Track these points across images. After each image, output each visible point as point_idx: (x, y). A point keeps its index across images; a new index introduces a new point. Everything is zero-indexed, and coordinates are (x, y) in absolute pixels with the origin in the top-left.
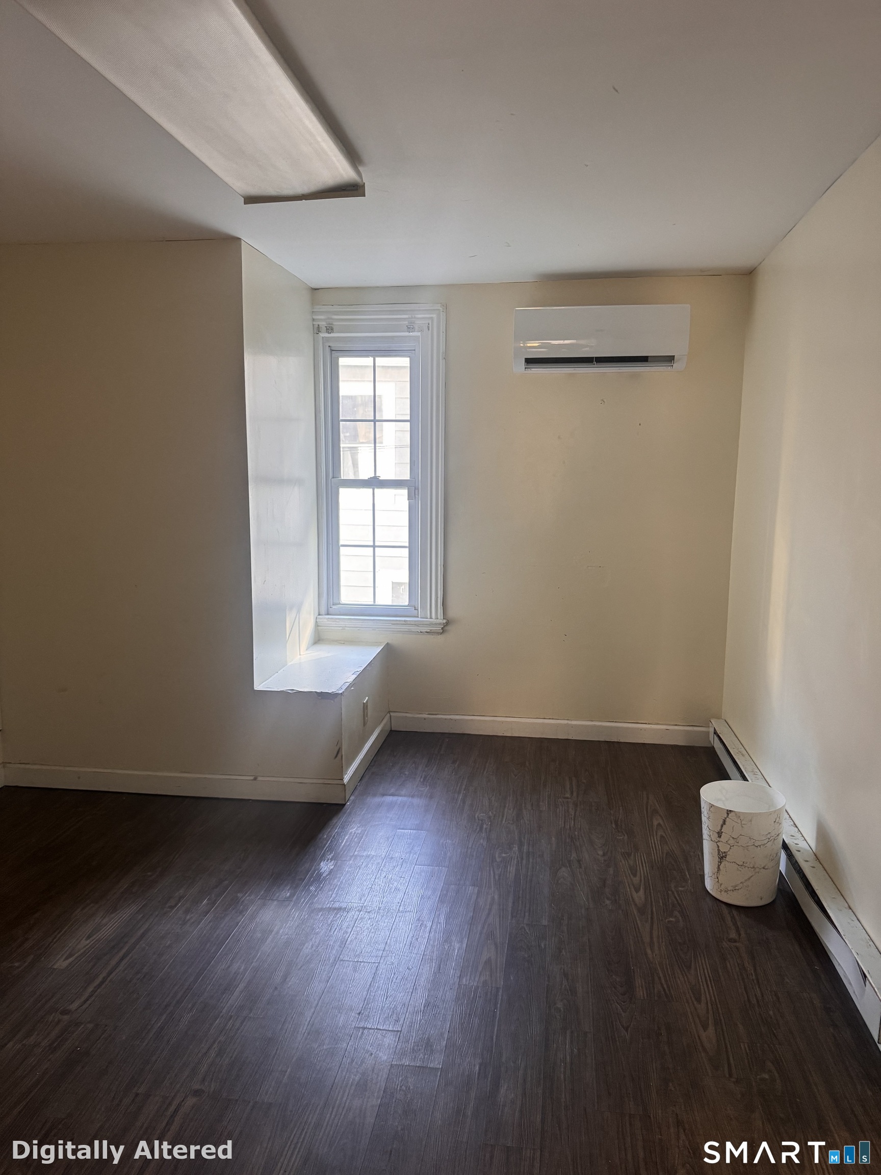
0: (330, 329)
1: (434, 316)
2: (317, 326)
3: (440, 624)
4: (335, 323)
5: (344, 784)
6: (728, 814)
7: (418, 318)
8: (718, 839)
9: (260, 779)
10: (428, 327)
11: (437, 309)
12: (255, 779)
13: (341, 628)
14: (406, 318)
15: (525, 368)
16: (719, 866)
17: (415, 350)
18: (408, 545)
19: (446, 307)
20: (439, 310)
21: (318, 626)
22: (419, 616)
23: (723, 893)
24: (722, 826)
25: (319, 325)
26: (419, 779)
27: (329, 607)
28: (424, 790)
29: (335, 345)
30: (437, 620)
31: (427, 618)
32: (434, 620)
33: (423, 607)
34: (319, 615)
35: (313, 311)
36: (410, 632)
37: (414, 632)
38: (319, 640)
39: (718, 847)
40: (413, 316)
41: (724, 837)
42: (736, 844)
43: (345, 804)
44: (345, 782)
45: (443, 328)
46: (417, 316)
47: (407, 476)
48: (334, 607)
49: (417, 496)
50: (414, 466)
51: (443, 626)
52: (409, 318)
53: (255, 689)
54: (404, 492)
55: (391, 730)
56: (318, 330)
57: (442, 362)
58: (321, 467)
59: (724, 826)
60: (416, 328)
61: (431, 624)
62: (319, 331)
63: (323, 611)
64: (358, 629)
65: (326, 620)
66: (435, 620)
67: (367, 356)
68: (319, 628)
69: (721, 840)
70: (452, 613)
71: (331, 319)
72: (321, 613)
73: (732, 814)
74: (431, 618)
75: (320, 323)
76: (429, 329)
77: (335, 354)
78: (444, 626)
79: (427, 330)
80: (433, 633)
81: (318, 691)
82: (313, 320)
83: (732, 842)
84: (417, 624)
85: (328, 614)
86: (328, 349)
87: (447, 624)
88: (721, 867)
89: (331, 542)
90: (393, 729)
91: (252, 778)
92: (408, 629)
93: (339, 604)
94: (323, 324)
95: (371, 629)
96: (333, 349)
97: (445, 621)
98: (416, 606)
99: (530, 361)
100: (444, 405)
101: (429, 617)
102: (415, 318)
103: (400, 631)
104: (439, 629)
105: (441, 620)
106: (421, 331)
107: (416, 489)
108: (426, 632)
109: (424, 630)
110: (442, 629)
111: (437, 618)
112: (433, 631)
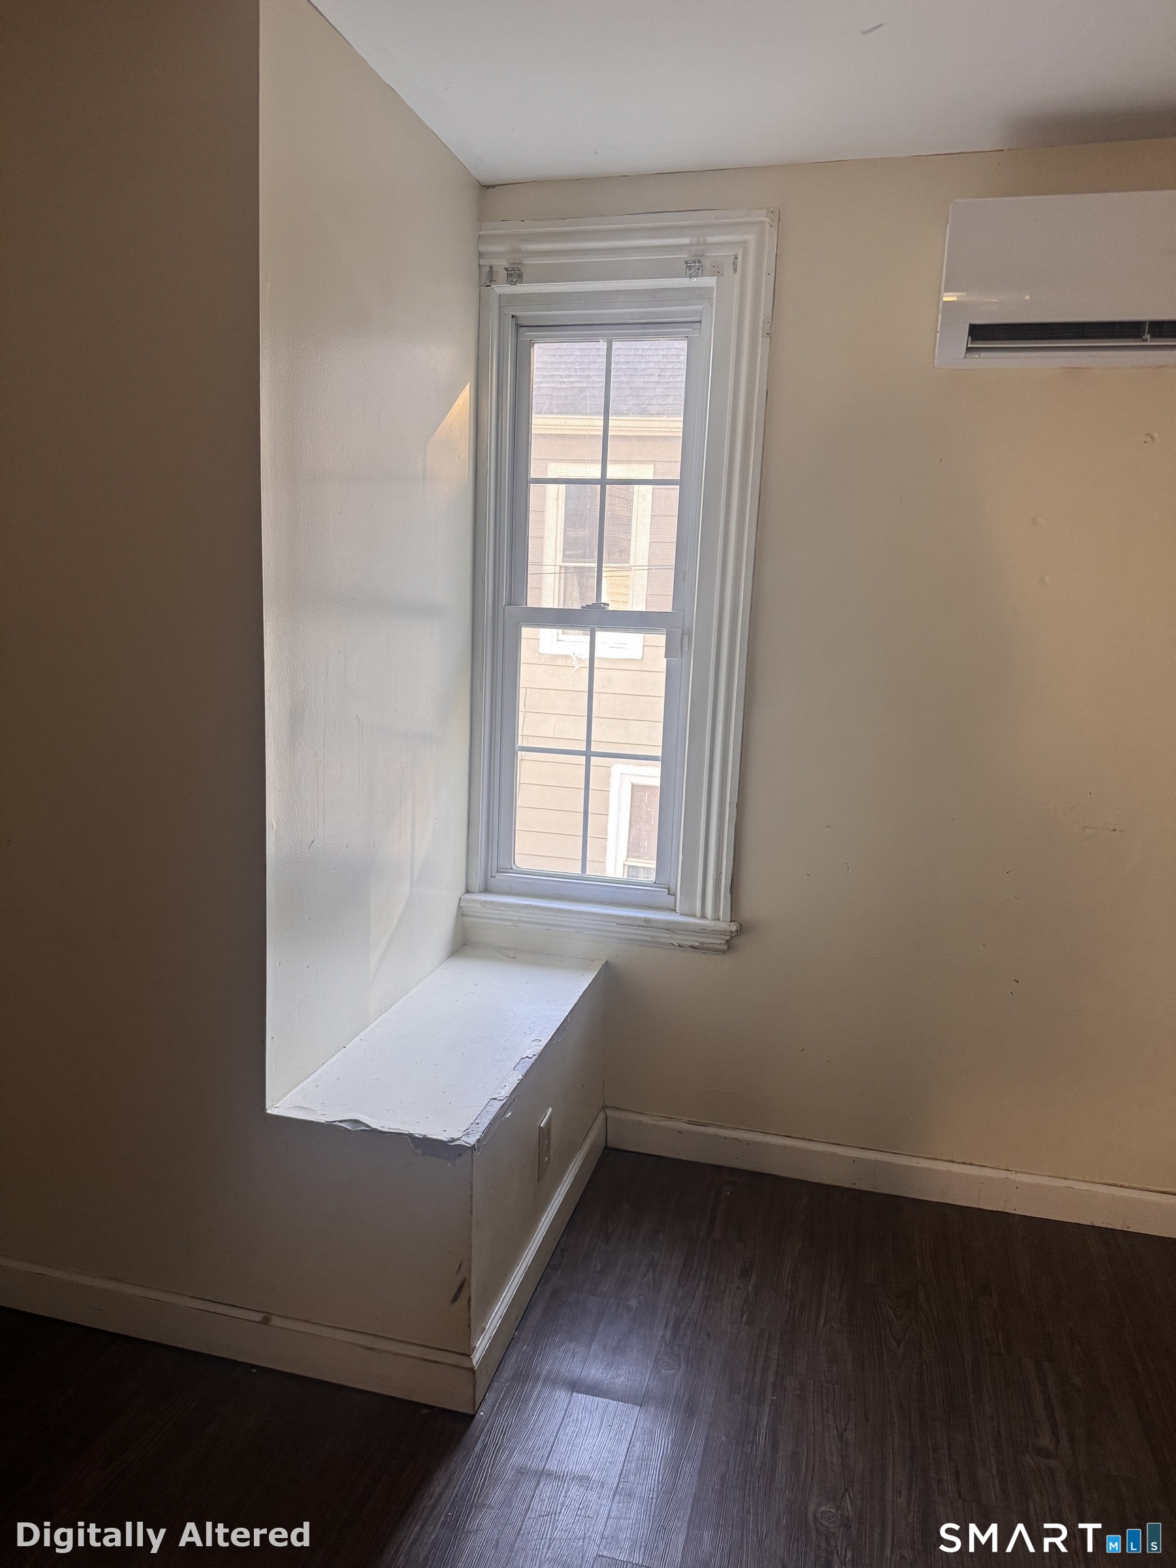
0: (515, 275)
1: (751, 238)
2: (488, 269)
3: (723, 933)
4: (527, 262)
5: (472, 1370)
7: (712, 244)
9: (276, 1321)
10: (735, 264)
11: (754, 223)
12: (266, 1321)
13: (511, 924)
14: (686, 245)
15: (969, 350)
17: (700, 322)
18: (660, 755)
19: (778, 217)
20: (762, 223)
21: (463, 915)
22: (678, 910)
25: (491, 268)
26: (661, 1333)
27: (489, 875)
28: (674, 1375)
29: (523, 314)
30: (717, 923)
31: (694, 916)
32: (708, 923)
33: (688, 891)
34: (467, 892)
35: (479, 236)
36: (656, 943)
37: (663, 944)
38: (465, 944)
40: (702, 239)
43: (474, 1416)
44: (474, 1363)
45: (768, 265)
46: (710, 239)
47: (665, 605)
48: (499, 876)
49: (685, 649)
50: (684, 581)
51: (728, 938)
52: (691, 245)
53: (268, 1112)
54: (659, 640)
55: (606, 1147)
56: (490, 278)
57: (762, 343)
58: (483, 579)
60: (707, 264)
61: (702, 931)
62: (491, 281)
63: (477, 882)
64: (547, 928)
65: (478, 905)
66: (713, 923)
67: (594, 338)
68: (465, 919)
70: (751, 908)
71: (519, 251)
72: (471, 889)
74: (703, 916)
75: (494, 262)
76: (736, 270)
77: (527, 334)
78: (732, 938)
79: (732, 271)
80: (709, 949)
82: (481, 255)
84: (670, 928)
85: (486, 890)
86: (509, 324)
87: (740, 931)
89: (498, 740)
90: (609, 1145)
91: (258, 1317)
92: (652, 937)
93: (510, 870)
94: (501, 264)
95: (573, 930)
96: (522, 322)
97: (734, 927)
98: (672, 887)
99: (982, 334)
100: (761, 441)
101: (698, 913)
102: (705, 244)
103: (635, 940)
104: (719, 941)
105: (725, 925)
106: (718, 272)
107: (686, 633)
108: (690, 947)
109: (688, 941)
110: (727, 942)
111: (719, 919)
112: (705, 946)
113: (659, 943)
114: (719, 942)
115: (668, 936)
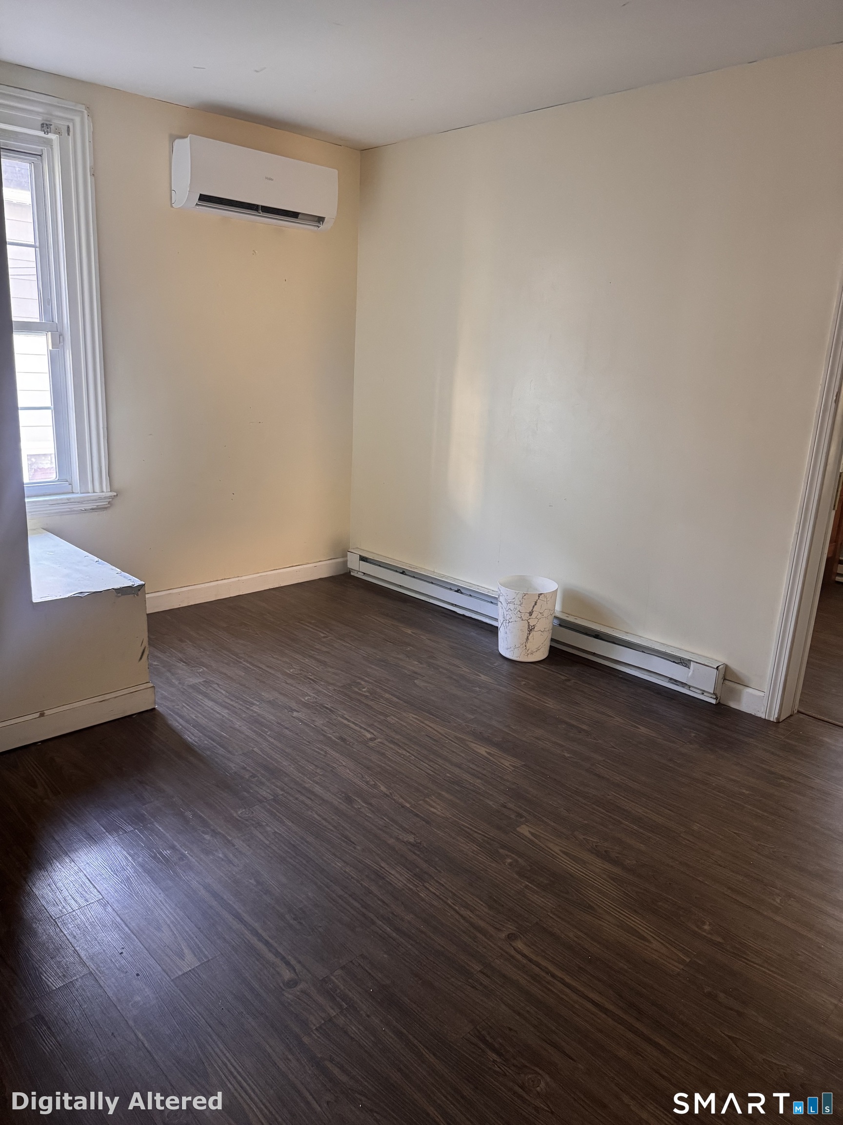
1: (77, 118)
3: (105, 498)
6: (539, 597)
7: (56, 116)
8: (529, 617)
10: (68, 131)
11: (78, 111)
14: (40, 113)
15: (197, 205)
16: (528, 637)
19: (91, 111)
20: (83, 112)
22: (76, 491)
23: (529, 655)
24: (534, 607)
30: (103, 494)
31: (89, 493)
32: (97, 495)
33: (83, 480)
36: (71, 512)
39: (529, 623)
40: (50, 112)
41: (534, 615)
42: (542, 616)
46: (55, 113)
49: (62, 344)
51: (110, 500)
52: (44, 113)
57: (90, 179)
59: (536, 606)
60: (53, 126)
61: (96, 499)
66: (101, 494)
69: (531, 617)
70: (121, 483)
73: (542, 595)
74: (93, 492)
76: (69, 134)
78: (112, 500)
79: (67, 134)
80: (100, 509)
81: (116, 587)
83: (540, 615)
84: (78, 502)
87: (115, 496)
88: (529, 637)
92: (69, 508)
97: (112, 494)
99: (203, 198)
101: (90, 490)
102: (52, 115)
103: (59, 512)
105: (107, 494)
106: (59, 133)
107: (61, 335)
108: (91, 509)
109: (89, 506)
110: (109, 502)
111: (103, 492)
112: (99, 507)
113: (74, 511)
114: (105, 503)
115: (78, 506)
